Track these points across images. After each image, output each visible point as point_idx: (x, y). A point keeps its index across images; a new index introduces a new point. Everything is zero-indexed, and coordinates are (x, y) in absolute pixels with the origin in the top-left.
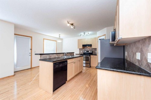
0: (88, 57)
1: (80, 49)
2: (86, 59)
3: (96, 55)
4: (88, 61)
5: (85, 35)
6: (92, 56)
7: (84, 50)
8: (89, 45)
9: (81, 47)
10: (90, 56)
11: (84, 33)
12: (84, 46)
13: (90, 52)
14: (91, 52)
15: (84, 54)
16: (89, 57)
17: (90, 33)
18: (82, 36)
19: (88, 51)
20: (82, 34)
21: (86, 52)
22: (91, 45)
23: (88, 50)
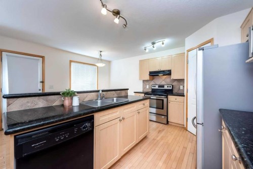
0: (163, 100)
1: (144, 81)
2: (157, 103)
3: (184, 96)
4: (163, 109)
5: (155, 49)
6: (171, 98)
7: (152, 83)
8: (164, 71)
9: (147, 77)
10: (167, 98)
11: (153, 43)
12: (154, 74)
13: (166, 87)
14: (169, 88)
15: (154, 92)
16: (165, 100)
17: (167, 41)
18: (147, 51)
19: (163, 86)
20: (149, 45)
21: (157, 87)
22: (168, 73)
23: (163, 83)
